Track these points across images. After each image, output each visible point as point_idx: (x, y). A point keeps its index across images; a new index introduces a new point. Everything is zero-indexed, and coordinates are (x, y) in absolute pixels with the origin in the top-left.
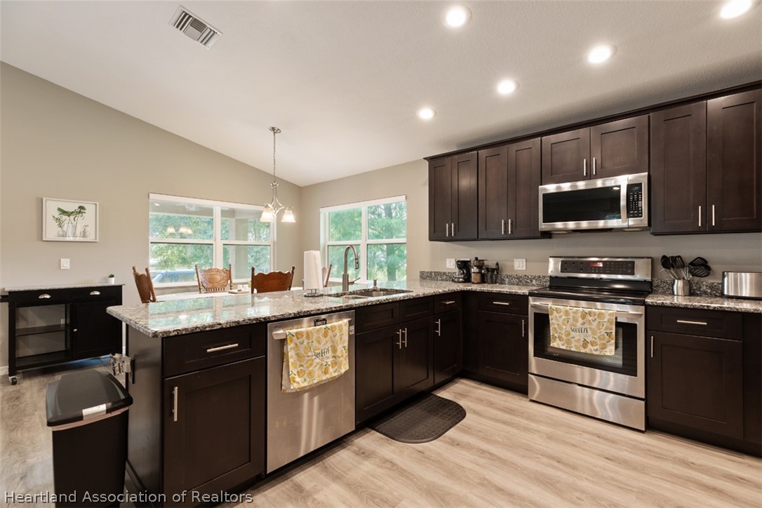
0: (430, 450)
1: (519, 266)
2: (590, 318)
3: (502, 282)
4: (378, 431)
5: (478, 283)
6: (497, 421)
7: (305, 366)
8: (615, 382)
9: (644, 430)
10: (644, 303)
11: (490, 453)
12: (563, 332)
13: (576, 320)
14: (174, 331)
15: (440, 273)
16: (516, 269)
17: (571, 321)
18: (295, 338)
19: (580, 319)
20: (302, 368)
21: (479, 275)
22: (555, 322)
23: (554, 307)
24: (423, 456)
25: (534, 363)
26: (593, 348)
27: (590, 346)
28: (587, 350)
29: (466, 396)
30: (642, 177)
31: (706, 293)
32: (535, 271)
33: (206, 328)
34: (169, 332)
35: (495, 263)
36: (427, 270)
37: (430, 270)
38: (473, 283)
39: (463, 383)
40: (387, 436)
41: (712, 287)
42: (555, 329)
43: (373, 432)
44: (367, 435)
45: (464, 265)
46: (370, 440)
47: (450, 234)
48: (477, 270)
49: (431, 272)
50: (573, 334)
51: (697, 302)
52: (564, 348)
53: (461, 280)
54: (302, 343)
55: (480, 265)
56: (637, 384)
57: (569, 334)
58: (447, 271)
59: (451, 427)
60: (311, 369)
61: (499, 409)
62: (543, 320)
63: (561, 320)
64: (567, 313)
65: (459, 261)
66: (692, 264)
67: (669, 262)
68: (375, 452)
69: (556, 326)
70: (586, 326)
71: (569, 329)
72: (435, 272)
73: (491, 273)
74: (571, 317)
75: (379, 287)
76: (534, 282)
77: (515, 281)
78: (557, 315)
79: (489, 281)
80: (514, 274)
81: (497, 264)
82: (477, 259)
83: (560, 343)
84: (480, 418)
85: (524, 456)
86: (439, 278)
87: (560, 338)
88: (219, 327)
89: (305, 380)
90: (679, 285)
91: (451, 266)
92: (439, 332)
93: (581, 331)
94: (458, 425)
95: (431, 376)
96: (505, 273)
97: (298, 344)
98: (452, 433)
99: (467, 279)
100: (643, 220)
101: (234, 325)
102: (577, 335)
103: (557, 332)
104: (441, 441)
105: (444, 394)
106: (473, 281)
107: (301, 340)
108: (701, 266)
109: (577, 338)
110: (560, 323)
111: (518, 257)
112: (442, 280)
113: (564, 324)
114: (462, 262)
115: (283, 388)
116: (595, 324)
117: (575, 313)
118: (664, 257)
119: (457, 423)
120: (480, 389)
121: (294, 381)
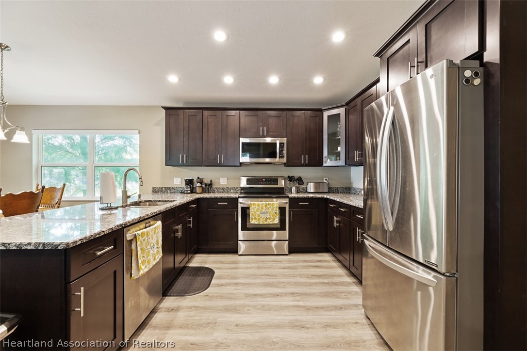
0: (210, 293)
1: (223, 182)
2: (269, 206)
3: (214, 192)
4: (170, 296)
5: (201, 193)
6: (232, 269)
7: (145, 256)
8: (277, 235)
9: (288, 253)
10: (287, 197)
11: (240, 283)
12: (256, 215)
13: (262, 208)
14: (80, 240)
15: (170, 188)
16: (221, 183)
17: (260, 209)
18: (140, 237)
19: (264, 208)
20: (144, 258)
21: (201, 188)
22: (252, 211)
23: (252, 203)
24: (209, 297)
25: (241, 234)
26: (269, 221)
27: (268, 220)
28: (267, 223)
29: (206, 262)
30: (285, 140)
31: (301, 192)
32: (233, 184)
33: (96, 235)
34: (77, 242)
35: (210, 180)
36: (158, 186)
37: (161, 186)
38: (197, 193)
39: (198, 257)
40: (179, 296)
41: (303, 189)
42: (252, 214)
43: (167, 297)
44: (165, 300)
45: (189, 182)
46: (169, 302)
47: (183, 161)
48: (200, 185)
49: (162, 188)
50: (261, 215)
51: (301, 195)
52: (257, 223)
53: (189, 192)
54: (144, 240)
55: (201, 181)
56: (286, 234)
57: (259, 216)
58: (175, 186)
59: (212, 279)
60: (149, 258)
61: (228, 263)
62: (245, 210)
63: (256, 209)
64: (258, 205)
65: (187, 180)
66: (297, 179)
67: (291, 179)
68: (179, 306)
69: (253, 213)
70: (267, 210)
71: (259, 213)
72: (165, 188)
73: (208, 187)
74: (260, 207)
75: (143, 199)
76: (232, 191)
77: (221, 191)
78: (254, 207)
79: (207, 191)
80: (221, 187)
81: (211, 181)
82: (198, 178)
83: (255, 221)
84: (222, 270)
85: (254, 279)
86: (169, 192)
87: (255, 219)
88: (103, 234)
89: (146, 267)
90: (294, 188)
91: (178, 182)
92: (192, 225)
93: (264, 213)
94: (214, 277)
95: (187, 256)
96: (214, 186)
97: (142, 241)
98: (213, 281)
99: (193, 191)
100: (285, 160)
101: (110, 231)
102: (263, 216)
103: (253, 215)
104: (212, 287)
105: (191, 265)
106: (197, 192)
107: (144, 238)
108: (300, 180)
109: (263, 217)
110: (255, 210)
111: (222, 177)
112: (171, 193)
113: (257, 211)
114: (189, 180)
115: (133, 276)
116: (270, 209)
117: (262, 205)
118: (289, 177)
119: (213, 276)
120: (210, 257)
121: (141, 269)
